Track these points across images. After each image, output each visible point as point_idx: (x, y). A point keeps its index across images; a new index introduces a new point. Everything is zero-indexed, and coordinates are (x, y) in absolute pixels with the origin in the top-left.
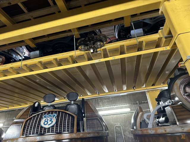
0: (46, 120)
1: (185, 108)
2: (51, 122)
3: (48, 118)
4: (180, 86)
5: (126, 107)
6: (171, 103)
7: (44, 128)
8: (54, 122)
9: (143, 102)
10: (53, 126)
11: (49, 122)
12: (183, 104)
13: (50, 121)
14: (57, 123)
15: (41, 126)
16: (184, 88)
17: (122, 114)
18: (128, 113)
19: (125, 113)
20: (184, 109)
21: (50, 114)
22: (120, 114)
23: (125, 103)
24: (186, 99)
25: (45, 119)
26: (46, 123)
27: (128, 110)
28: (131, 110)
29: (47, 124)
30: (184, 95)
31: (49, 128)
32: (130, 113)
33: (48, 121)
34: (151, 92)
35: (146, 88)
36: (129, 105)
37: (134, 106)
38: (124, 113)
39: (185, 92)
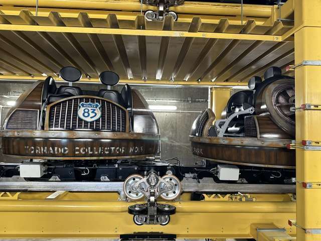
0: (86, 111)
1: (272, 121)
2: (94, 114)
3: (88, 108)
4: (273, 93)
5: (171, 104)
6: (253, 111)
7: (84, 121)
8: (99, 115)
9: (197, 100)
10: (97, 121)
11: (92, 115)
12: (270, 115)
13: (92, 112)
14: (103, 116)
15: (79, 118)
16: (278, 97)
17: (164, 112)
18: (173, 112)
19: (168, 112)
20: (270, 122)
21: (90, 103)
22: (161, 112)
23: (172, 97)
24: (276, 111)
25: (84, 108)
26: (86, 114)
27: (174, 108)
28: (178, 109)
29: (88, 116)
30: (275, 105)
31: (92, 123)
32: (175, 112)
33: (90, 112)
34: (219, 89)
35: (215, 84)
36: (175, 101)
37: (183, 104)
38: (166, 112)
39: (277, 101)
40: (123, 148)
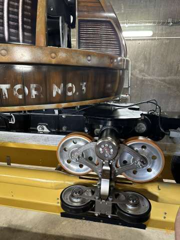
5: (146, 28)
22: (133, 40)
27: (149, 33)
28: (154, 34)
40: (33, 86)
